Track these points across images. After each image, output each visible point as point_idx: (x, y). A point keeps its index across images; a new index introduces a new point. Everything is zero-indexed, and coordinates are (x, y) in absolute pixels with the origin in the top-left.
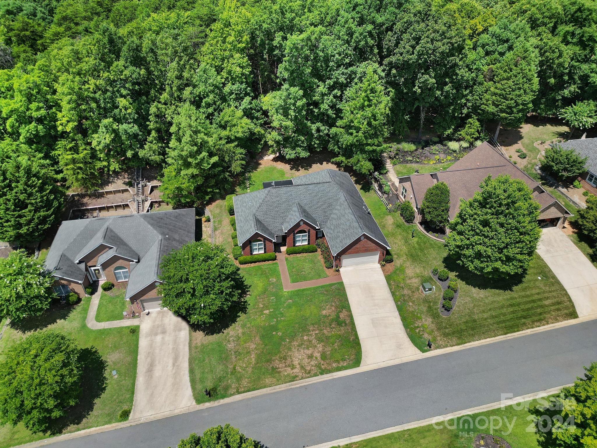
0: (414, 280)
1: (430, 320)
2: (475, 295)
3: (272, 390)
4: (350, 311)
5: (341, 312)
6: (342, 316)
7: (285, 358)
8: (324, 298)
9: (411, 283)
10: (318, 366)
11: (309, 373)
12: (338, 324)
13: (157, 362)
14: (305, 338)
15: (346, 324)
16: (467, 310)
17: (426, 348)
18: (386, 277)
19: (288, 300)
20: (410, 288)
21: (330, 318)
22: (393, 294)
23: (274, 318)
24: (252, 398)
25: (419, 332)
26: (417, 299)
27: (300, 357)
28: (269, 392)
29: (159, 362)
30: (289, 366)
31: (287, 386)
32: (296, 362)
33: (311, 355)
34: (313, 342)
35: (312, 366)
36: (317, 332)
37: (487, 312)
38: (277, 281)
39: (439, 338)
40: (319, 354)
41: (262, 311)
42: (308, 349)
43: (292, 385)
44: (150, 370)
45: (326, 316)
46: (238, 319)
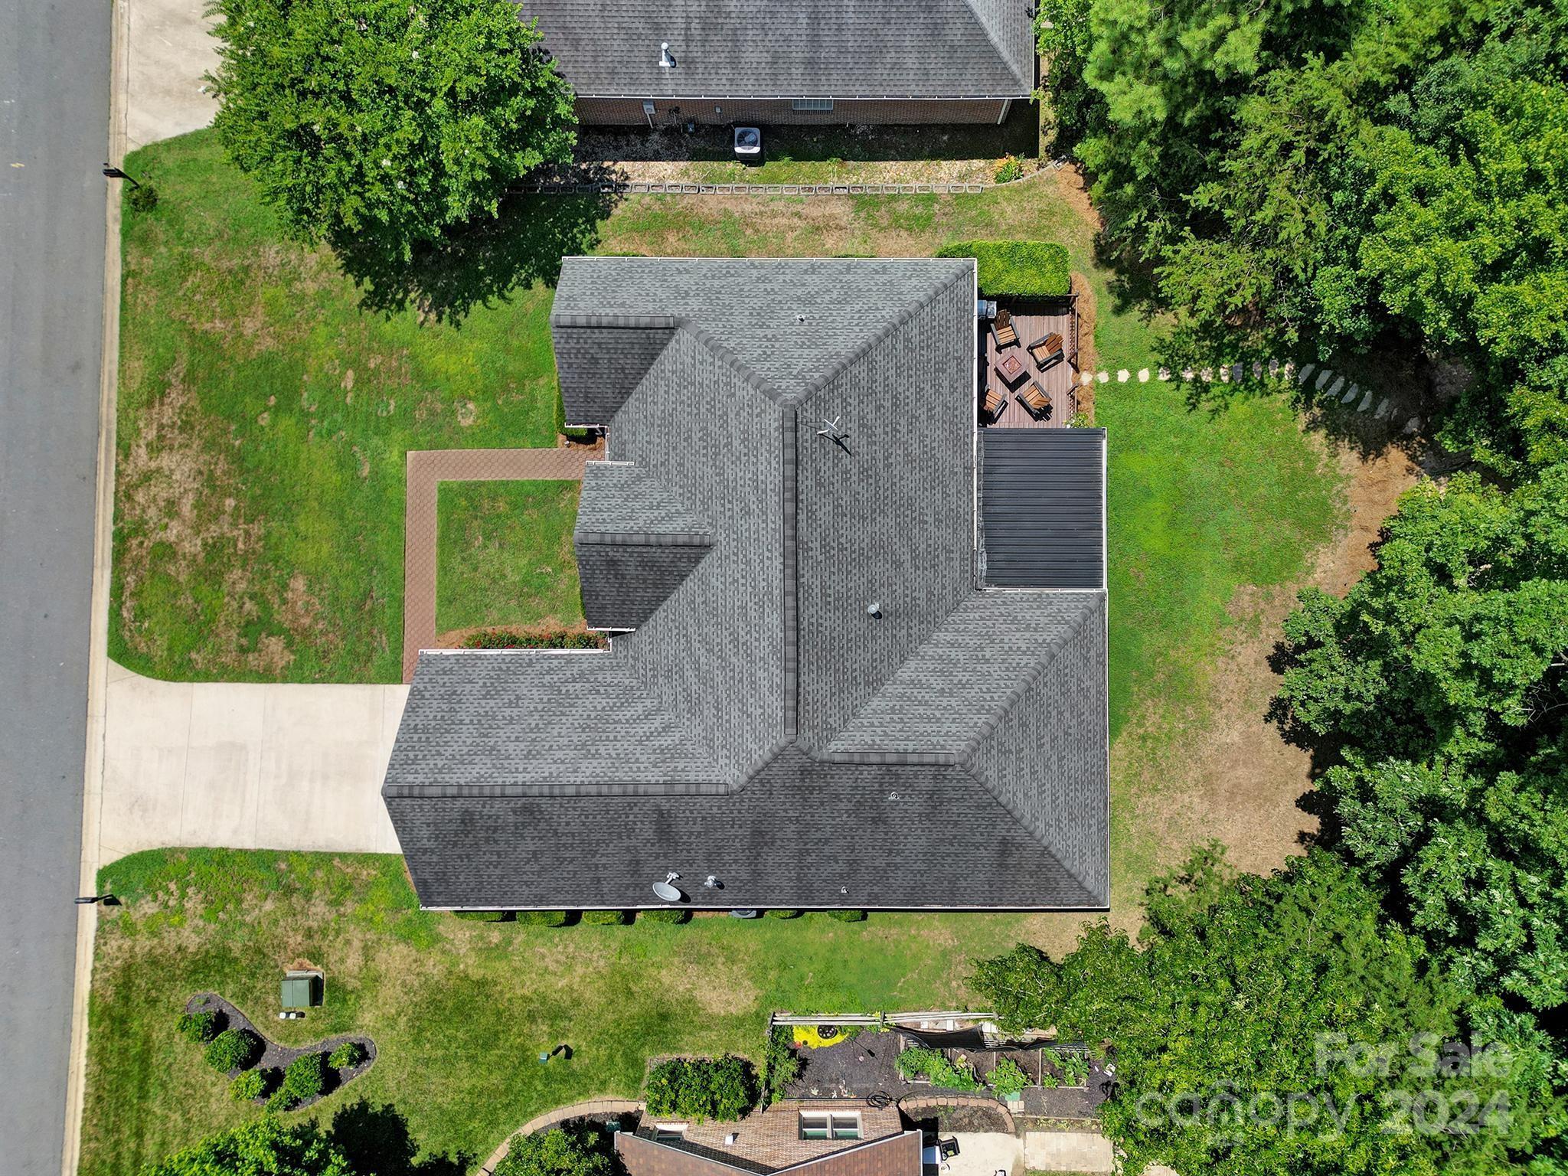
3: (110, 377)
4: (285, 680)
5: (288, 645)
6: (275, 644)
7: (186, 427)
10: (140, 528)
11: (127, 496)
12: (248, 623)
15: (243, 650)
19: (372, 463)
20: (331, 930)
21: (276, 600)
23: (320, 406)
24: (102, 317)
27: (177, 476)
30: (161, 438)
31: (109, 422)
32: (166, 461)
33: (176, 512)
35: (144, 510)
36: (240, 545)
38: (459, 431)
39: (127, 944)
40: (173, 539)
41: (355, 364)
42: (195, 505)
43: (108, 439)
45: (285, 587)
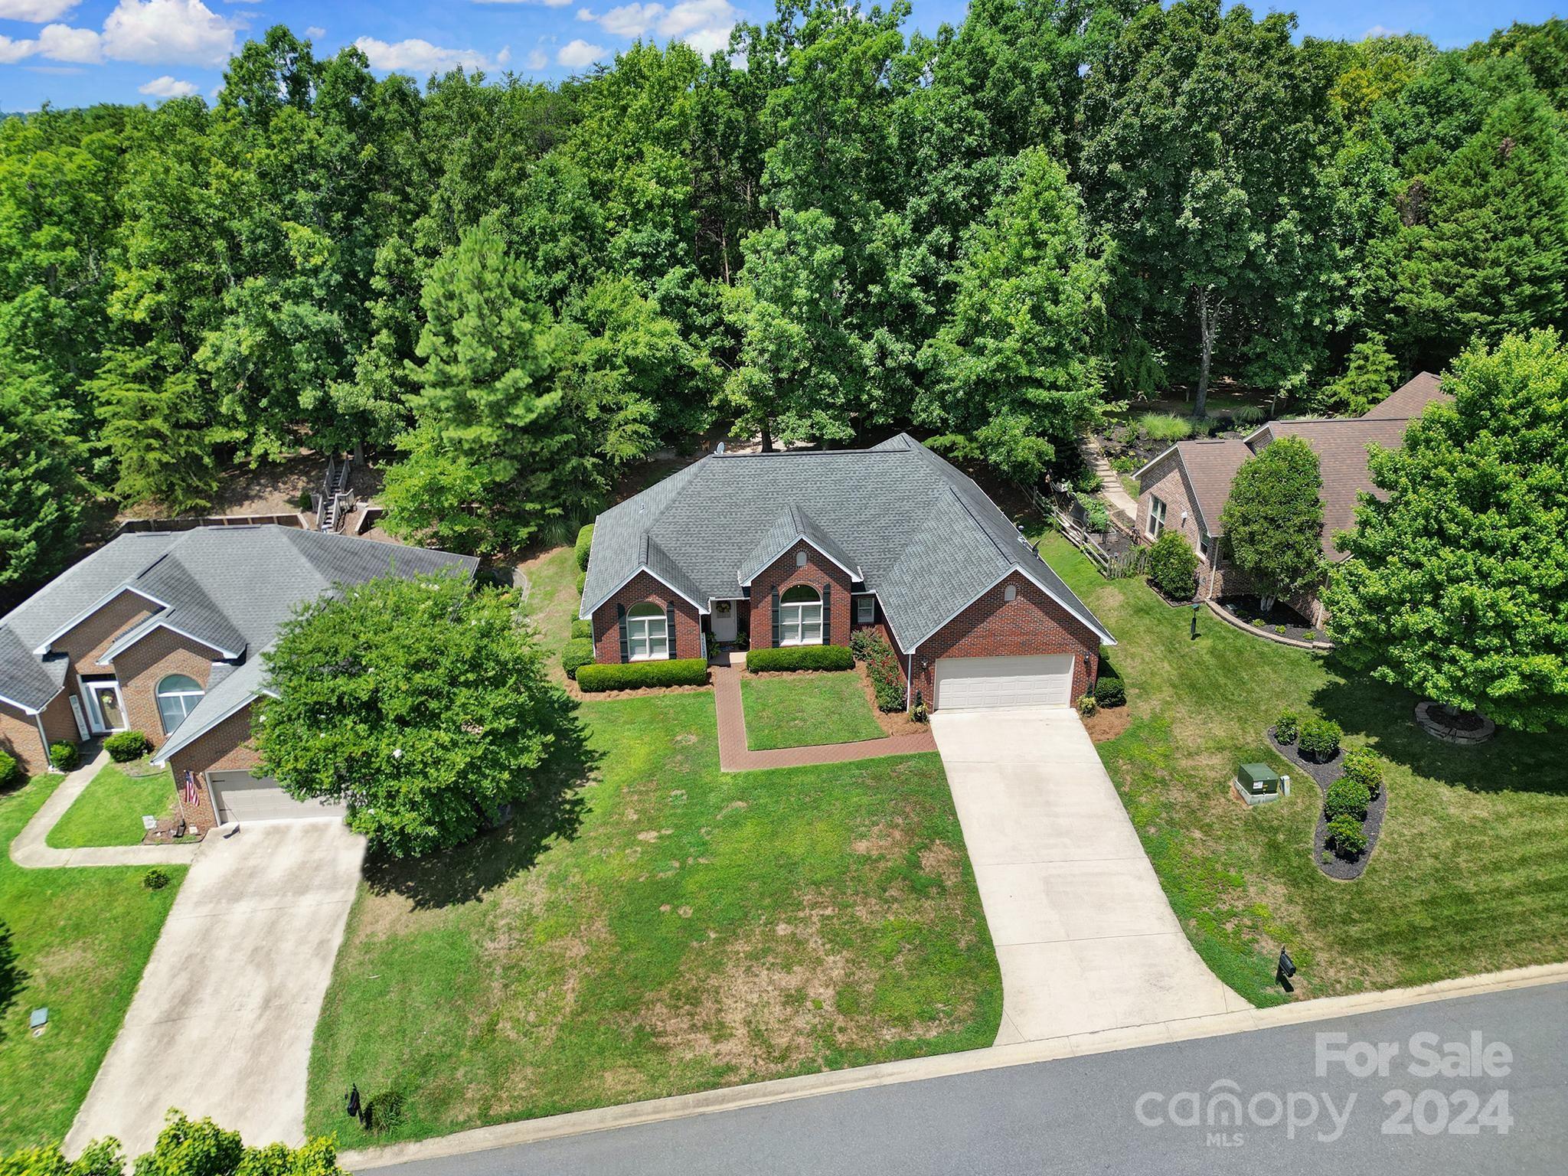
0: (1204, 760)
1: (1278, 890)
2: (1452, 811)
3: (624, 1117)
4: (962, 847)
5: (926, 847)
6: (928, 860)
7: (693, 999)
8: (865, 800)
9: (1194, 768)
10: (823, 1034)
11: (783, 1058)
12: (913, 889)
13: (209, 990)
14: (782, 929)
15: (943, 890)
16: (1430, 861)
17: (1270, 991)
18: (1099, 748)
19: (733, 799)
20: (1189, 781)
21: (882, 865)
22: (1128, 801)
23: (674, 857)
24: (539, 1144)
25: (1237, 933)
26: (1220, 818)
27: (754, 998)
28: (610, 1124)
29: (216, 991)
30: (706, 1027)
31: (685, 1106)
32: (735, 1017)
33: (799, 990)
34: (812, 945)
35: (799, 1032)
36: (829, 912)
37: (1512, 870)
38: (702, 742)
39: (1322, 957)
40: (831, 991)
41: (632, 833)
42: (787, 968)
43: (707, 1102)
44: (173, 1018)
45: (867, 859)
46: (540, 858)
